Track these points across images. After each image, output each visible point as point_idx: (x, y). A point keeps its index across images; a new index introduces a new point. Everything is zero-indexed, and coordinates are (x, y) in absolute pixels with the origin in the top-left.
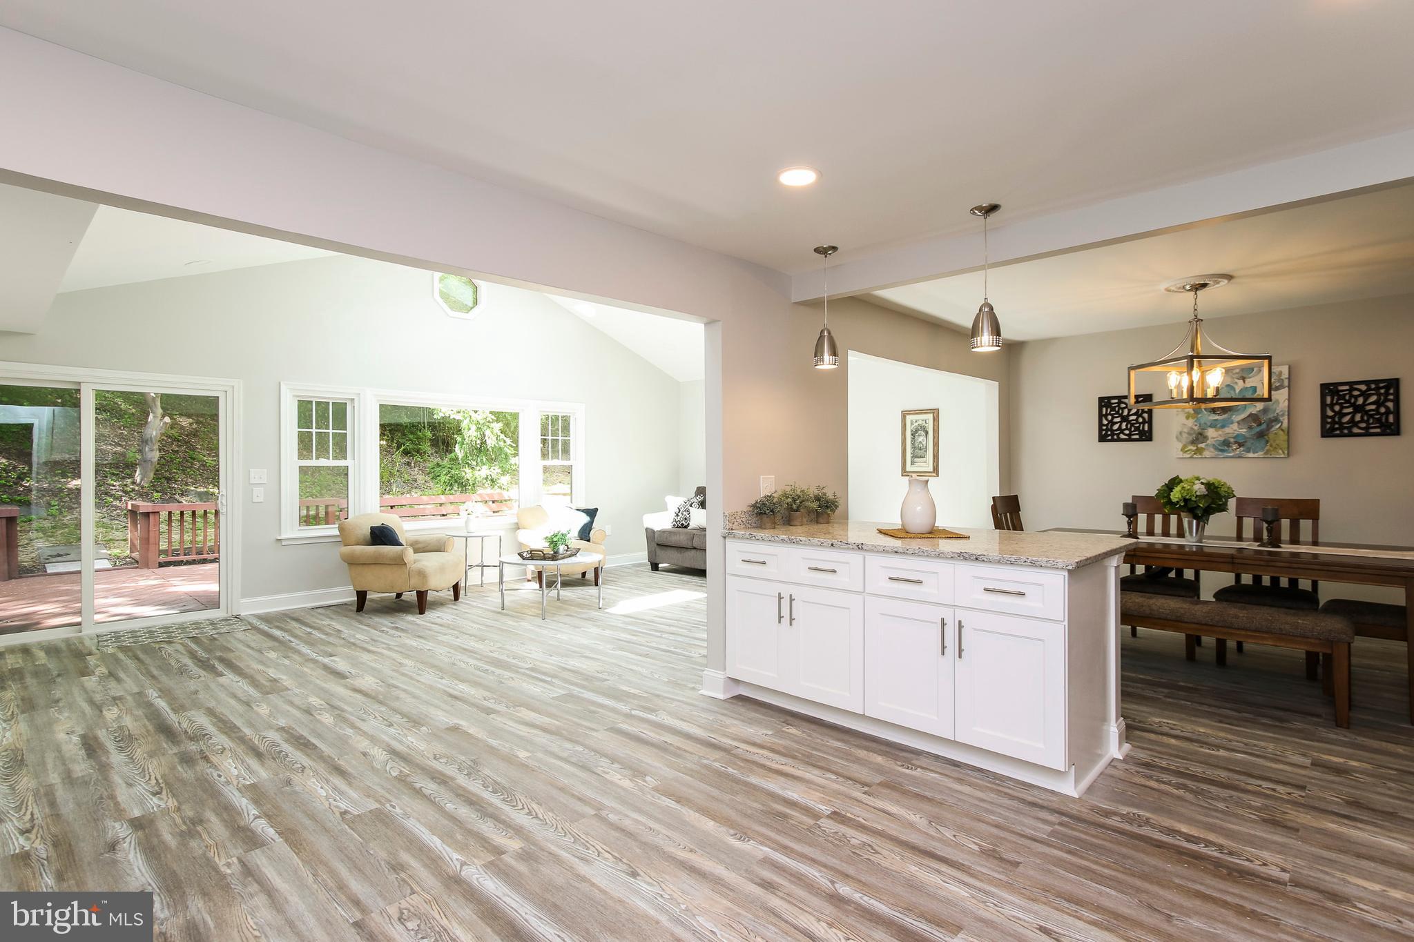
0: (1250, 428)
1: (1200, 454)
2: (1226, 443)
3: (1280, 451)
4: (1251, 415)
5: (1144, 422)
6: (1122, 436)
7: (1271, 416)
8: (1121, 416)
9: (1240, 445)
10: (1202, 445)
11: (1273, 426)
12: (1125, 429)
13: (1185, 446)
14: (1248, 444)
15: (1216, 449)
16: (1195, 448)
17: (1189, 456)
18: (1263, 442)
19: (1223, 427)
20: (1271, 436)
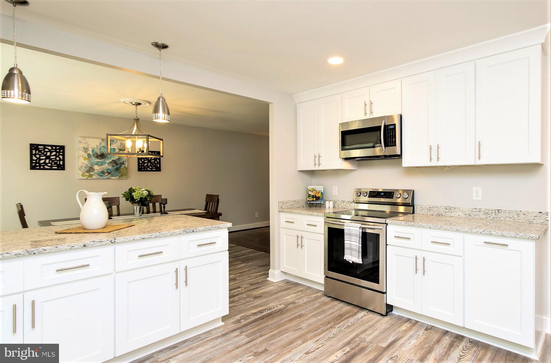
0: (113, 166)
1: (91, 177)
2: (103, 172)
3: (125, 177)
4: (113, 160)
5: (60, 160)
6: (46, 167)
7: (121, 161)
8: (45, 156)
9: (109, 173)
10: (92, 173)
11: (122, 166)
12: (48, 163)
13: (84, 173)
14: (112, 173)
15: (99, 175)
16: (89, 174)
17: (85, 178)
18: (118, 172)
19: (101, 165)
20: (121, 170)
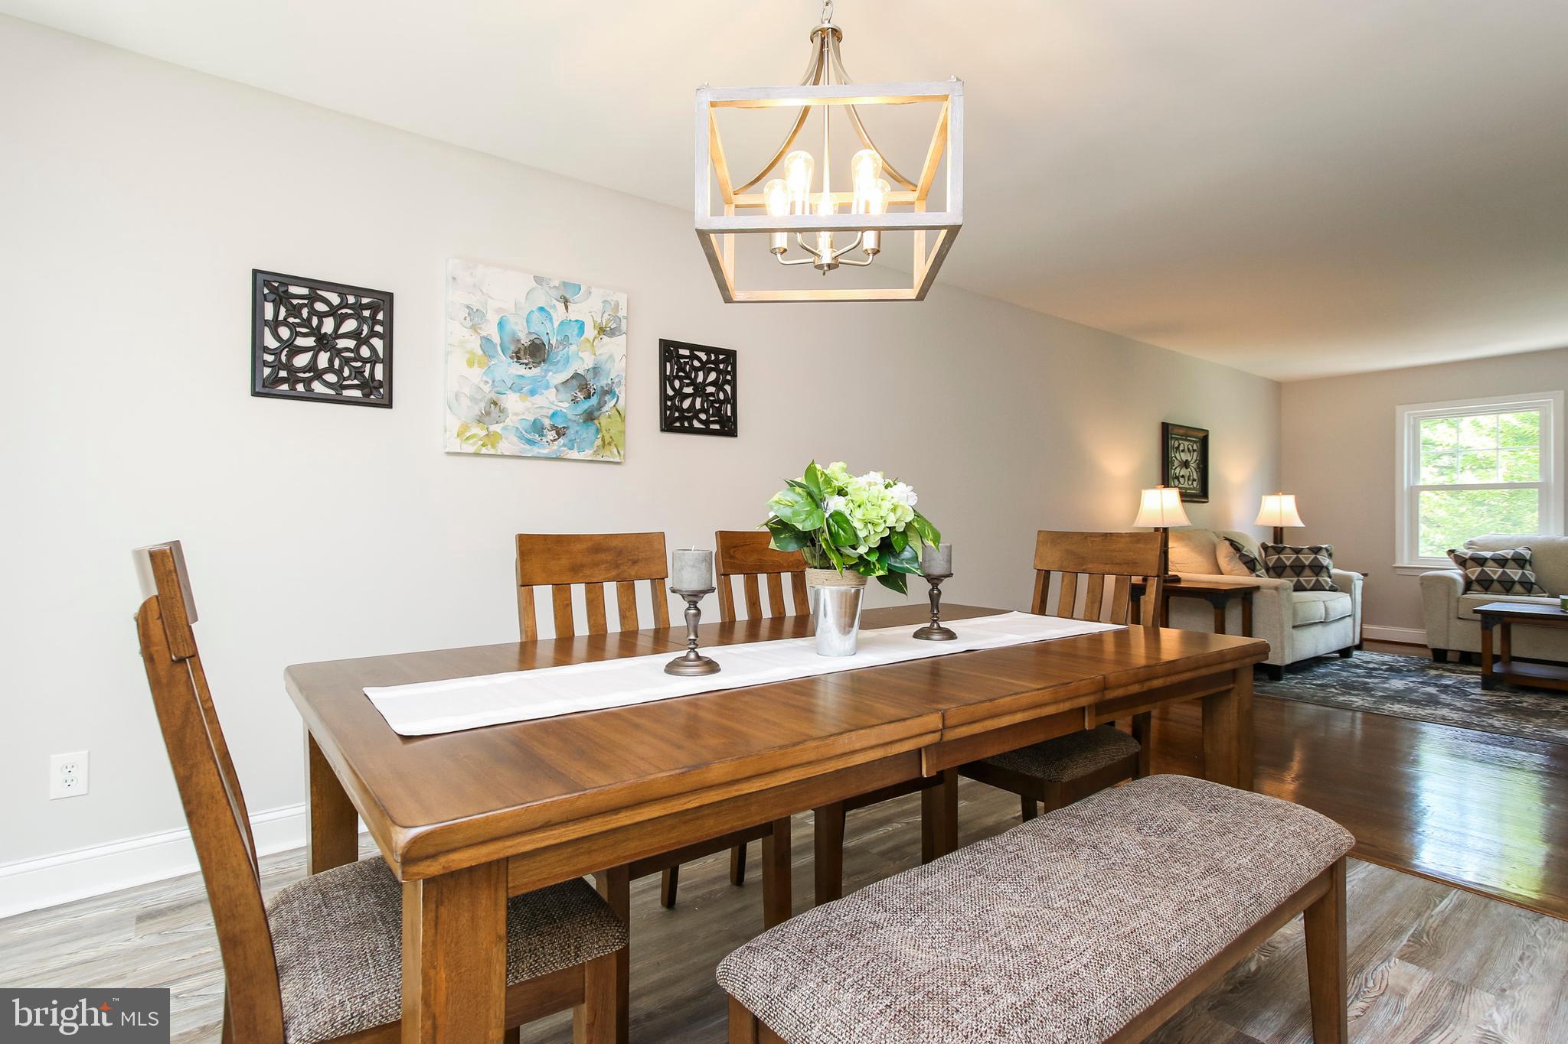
0: (575, 401)
1: (493, 446)
2: (538, 428)
3: (615, 450)
4: (576, 376)
5: (373, 360)
6: (318, 387)
7: (604, 382)
8: (316, 332)
9: (560, 433)
10: (496, 428)
11: (606, 402)
12: (326, 371)
13: (465, 427)
14: (571, 433)
15: (521, 437)
16: (484, 433)
17: (472, 450)
18: (592, 430)
19: (533, 393)
20: (604, 421)
